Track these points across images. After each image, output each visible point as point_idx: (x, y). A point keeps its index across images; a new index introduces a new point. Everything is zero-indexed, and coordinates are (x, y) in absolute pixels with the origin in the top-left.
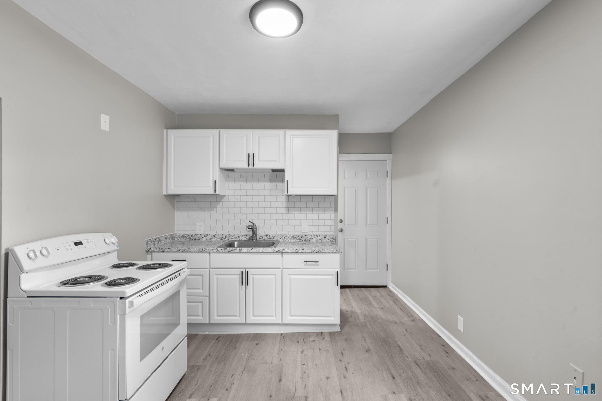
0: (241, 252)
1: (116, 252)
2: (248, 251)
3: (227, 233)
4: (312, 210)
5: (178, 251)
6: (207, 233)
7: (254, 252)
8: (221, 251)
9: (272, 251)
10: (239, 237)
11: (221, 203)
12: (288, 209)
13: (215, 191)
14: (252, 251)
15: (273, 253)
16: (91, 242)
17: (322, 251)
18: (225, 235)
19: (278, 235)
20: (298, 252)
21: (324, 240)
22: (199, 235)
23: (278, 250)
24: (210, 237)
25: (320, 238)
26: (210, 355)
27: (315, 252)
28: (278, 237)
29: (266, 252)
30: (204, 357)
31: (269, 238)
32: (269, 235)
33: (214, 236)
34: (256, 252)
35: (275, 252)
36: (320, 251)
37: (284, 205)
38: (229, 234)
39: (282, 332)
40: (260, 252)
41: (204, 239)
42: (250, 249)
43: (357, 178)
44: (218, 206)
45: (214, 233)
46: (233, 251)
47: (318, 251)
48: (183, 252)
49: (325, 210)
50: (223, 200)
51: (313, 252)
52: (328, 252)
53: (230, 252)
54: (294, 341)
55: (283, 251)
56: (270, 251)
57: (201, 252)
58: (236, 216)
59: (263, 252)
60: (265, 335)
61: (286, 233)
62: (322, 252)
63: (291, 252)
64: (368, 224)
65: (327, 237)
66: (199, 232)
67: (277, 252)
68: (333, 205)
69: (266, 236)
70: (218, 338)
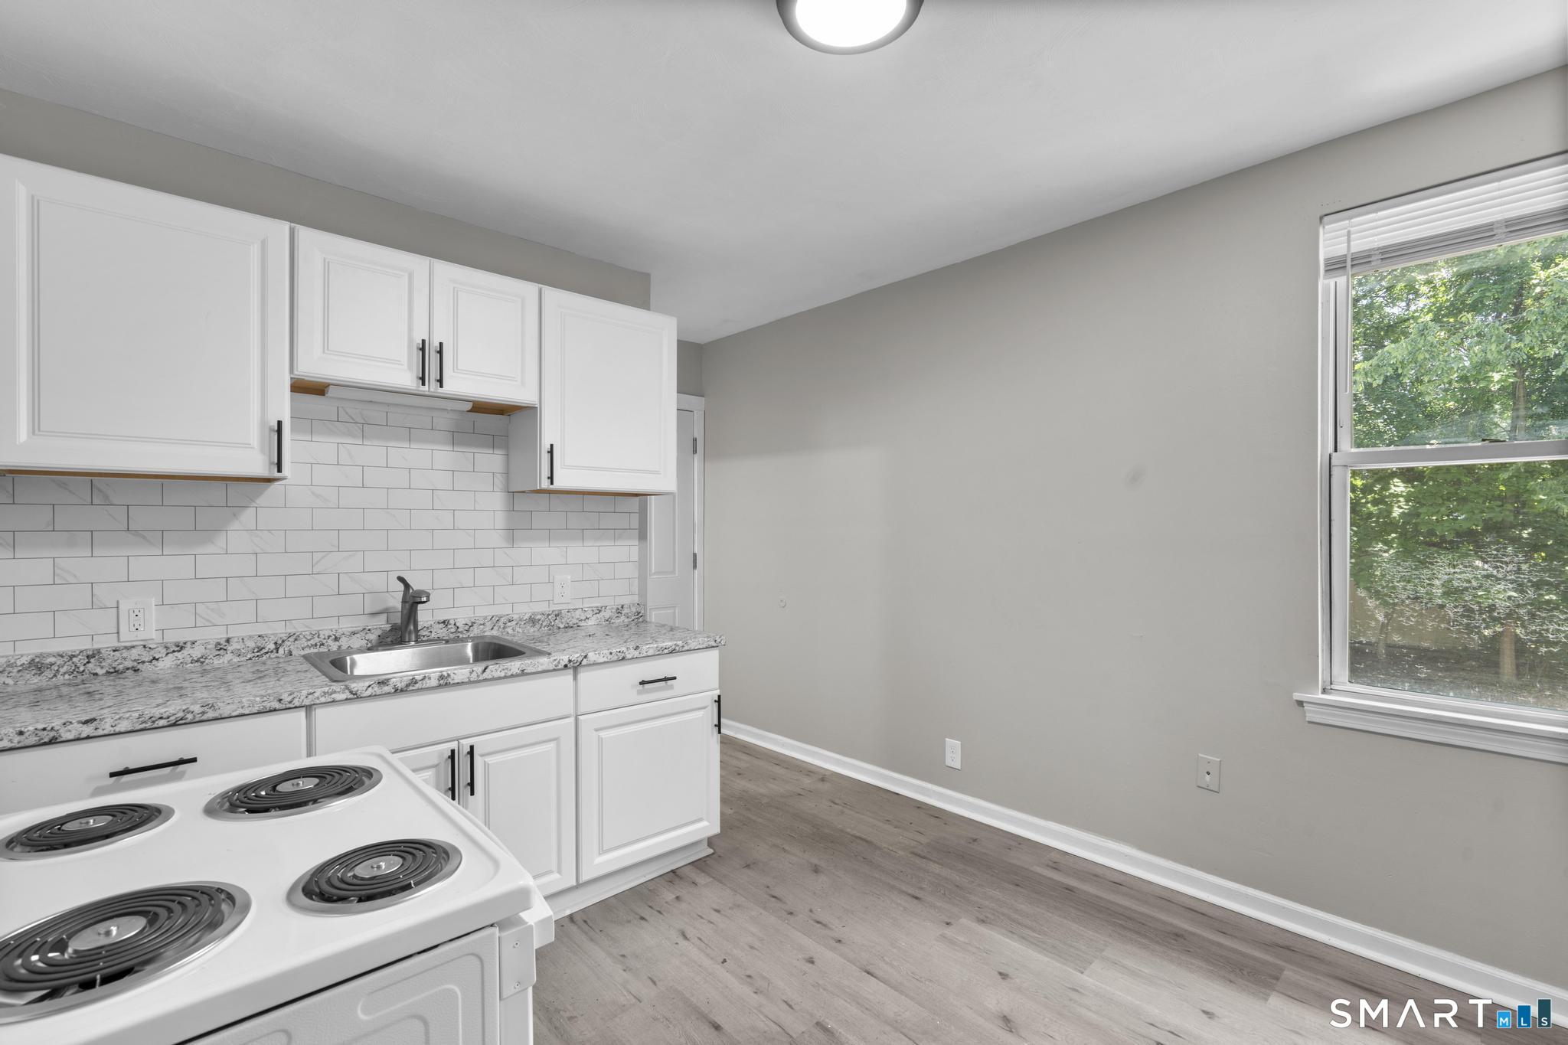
0: (447, 685)
2: (474, 677)
3: (280, 631)
5: (149, 725)
6: (172, 637)
7: (494, 679)
8: (370, 692)
9: (552, 667)
10: (336, 639)
11: (247, 516)
12: (512, 535)
14: (488, 675)
15: (554, 670)
18: (273, 639)
19: (485, 618)
20: (623, 658)
23: (570, 661)
24: (197, 652)
25: (607, 614)
29: (534, 670)
31: (453, 630)
32: (452, 622)
33: (220, 648)
34: (500, 678)
35: (560, 667)
36: (677, 648)
37: (500, 520)
38: (290, 630)
40: (512, 676)
42: (479, 668)
44: (235, 525)
45: (220, 635)
46: (417, 686)
47: (673, 647)
49: (617, 534)
50: (261, 501)
51: (661, 652)
52: (697, 648)
53: (402, 691)
55: (585, 660)
56: (544, 668)
57: (275, 710)
58: (318, 562)
59: (523, 673)
61: (505, 610)
62: (683, 650)
63: (605, 659)
65: (623, 612)
67: (566, 666)
68: (635, 518)
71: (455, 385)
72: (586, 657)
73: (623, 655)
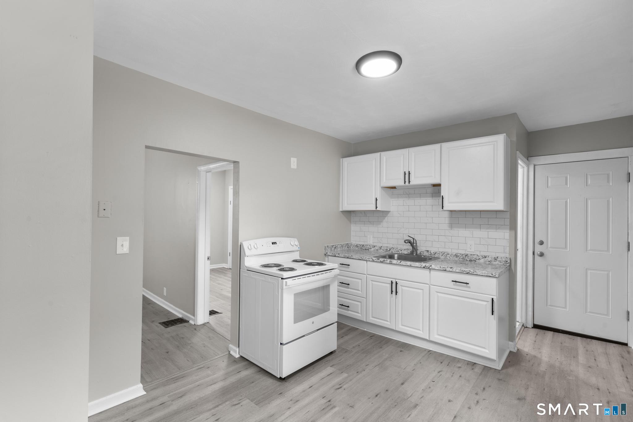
0: (391, 263)
1: (299, 252)
2: (398, 263)
3: (391, 246)
4: (480, 227)
5: (345, 257)
6: (375, 244)
7: (402, 265)
8: (375, 261)
9: (420, 266)
10: (401, 250)
11: (386, 218)
12: (451, 225)
13: (376, 207)
14: (400, 264)
15: (420, 267)
16: (282, 243)
17: (473, 272)
18: (389, 248)
19: (440, 252)
20: (445, 270)
21: (494, 263)
22: (368, 246)
23: (425, 266)
24: (377, 248)
25: (489, 259)
26: (359, 346)
27: (465, 272)
28: (439, 254)
29: (414, 266)
30: (354, 346)
31: (430, 254)
32: (429, 251)
33: (380, 248)
34: (404, 265)
35: (422, 267)
36: (470, 272)
37: (447, 221)
38: (393, 247)
39: (431, 349)
40: (408, 266)
41: (372, 249)
42: (399, 261)
43: (569, 186)
44: (384, 221)
45: (381, 245)
46: (385, 262)
47: (468, 271)
48: (347, 258)
49: (498, 227)
50: (389, 215)
51: (462, 272)
52: (481, 275)
53: (382, 262)
54: (438, 361)
55: (430, 267)
56: (417, 266)
57: (360, 259)
58: (399, 230)
59: (411, 266)
60: (413, 347)
61: (449, 251)
62: (474, 274)
63: (438, 269)
64: (589, 249)
65: (498, 260)
66: (368, 243)
67: (424, 267)
68: (507, 222)
69: (426, 252)
70: (372, 336)
71: (415, 181)
72: (431, 266)
73: (445, 269)
